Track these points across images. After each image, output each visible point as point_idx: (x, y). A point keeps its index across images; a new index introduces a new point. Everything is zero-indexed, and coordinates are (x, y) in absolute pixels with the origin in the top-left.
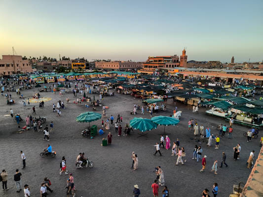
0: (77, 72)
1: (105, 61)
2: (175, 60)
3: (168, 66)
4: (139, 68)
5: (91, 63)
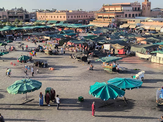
0: (14, 26)
1: (50, 11)
2: (136, 8)
3: (128, 16)
4: (92, 19)
5: (31, 14)
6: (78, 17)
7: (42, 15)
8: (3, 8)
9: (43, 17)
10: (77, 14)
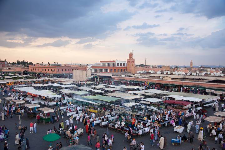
2: (121, 64)
3: (113, 70)
6: (69, 70)
7: (34, 68)
8: (5, 60)
9: (35, 69)
10: (69, 68)
